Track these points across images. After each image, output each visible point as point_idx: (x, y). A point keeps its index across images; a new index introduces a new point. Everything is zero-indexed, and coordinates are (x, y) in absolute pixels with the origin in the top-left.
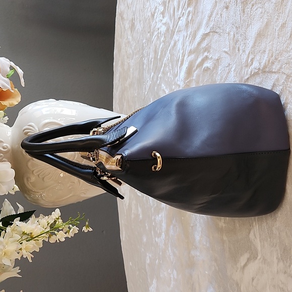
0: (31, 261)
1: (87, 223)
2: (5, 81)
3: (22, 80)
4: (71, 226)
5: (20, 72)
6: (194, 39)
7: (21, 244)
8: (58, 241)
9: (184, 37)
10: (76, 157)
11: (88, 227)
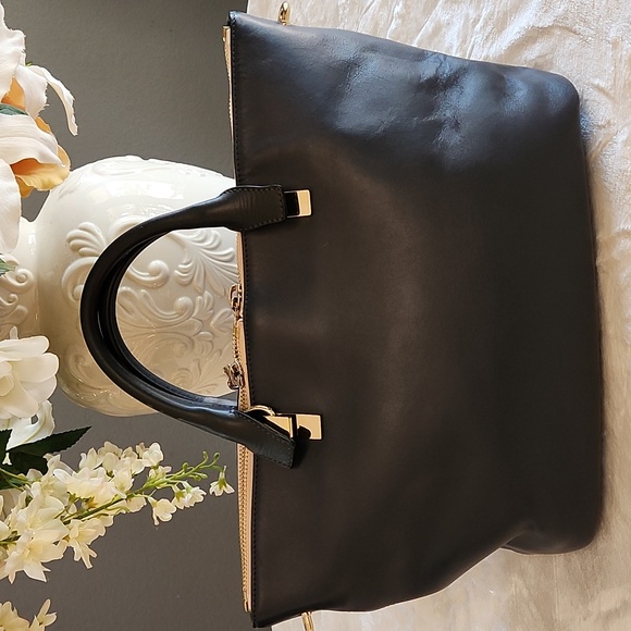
0: (89, 565)
1: (222, 476)
2: (45, 141)
3: (72, 120)
4: (185, 484)
5: (67, 96)
6: (500, 32)
7: (65, 523)
8: (157, 523)
9: (467, 19)
10: (196, 311)
11: (223, 483)
